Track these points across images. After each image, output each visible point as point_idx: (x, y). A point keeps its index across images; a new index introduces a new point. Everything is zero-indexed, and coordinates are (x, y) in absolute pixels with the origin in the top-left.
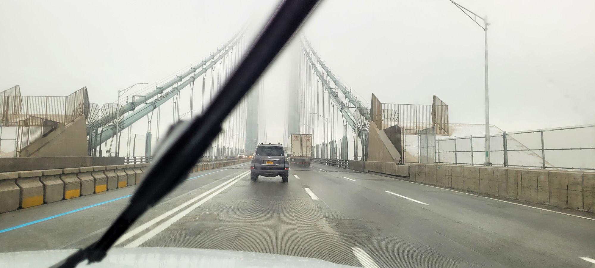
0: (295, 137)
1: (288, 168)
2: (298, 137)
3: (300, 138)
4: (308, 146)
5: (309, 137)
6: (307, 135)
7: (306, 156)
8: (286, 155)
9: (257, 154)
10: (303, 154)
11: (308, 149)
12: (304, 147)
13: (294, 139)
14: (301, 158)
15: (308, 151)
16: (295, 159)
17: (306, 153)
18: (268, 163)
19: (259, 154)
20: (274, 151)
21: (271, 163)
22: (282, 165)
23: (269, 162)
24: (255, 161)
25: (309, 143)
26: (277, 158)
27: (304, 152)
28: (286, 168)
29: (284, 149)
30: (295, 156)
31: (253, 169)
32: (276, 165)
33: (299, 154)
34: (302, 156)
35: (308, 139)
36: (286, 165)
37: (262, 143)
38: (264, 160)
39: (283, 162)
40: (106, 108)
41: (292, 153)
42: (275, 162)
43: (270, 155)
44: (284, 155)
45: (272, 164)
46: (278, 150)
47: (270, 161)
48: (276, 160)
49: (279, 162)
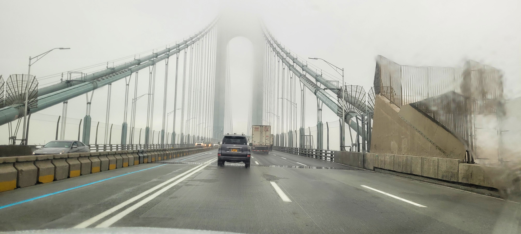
0: (256, 128)
1: (250, 155)
2: (258, 128)
3: (260, 129)
4: (267, 136)
5: (268, 128)
6: (266, 126)
7: (265, 144)
8: (248, 144)
9: (223, 143)
10: (262, 143)
11: (267, 138)
12: (263, 137)
13: (255, 130)
14: (261, 146)
15: (267, 140)
16: (255, 147)
17: (266, 142)
18: (232, 150)
19: (225, 143)
20: (239, 140)
21: (235, 150)
22: (245, 153)
23: (234, 150)
24: (222, 149)
25: (268, 133)
26: (240, 147)
27: (264, 141)
28: (248, 155)
29: (247, 139)
30: (255, 144)
31: (220, 155)
32: (240, 152)
33: (259, 143)
34: (262, 145)
35: (267, 130)
36: (248, 153)
37: (228, 134)
38: (229, 148)
39: (246, 150)
40: (13, 81)
41: (253, 142)
42: (239, 149)
43: (235, 144)
44: (246, 144)
45: (236, 152)
46: (242, 139)
47: (234, 148)
48: (240, 148)
49: (242, 150)
